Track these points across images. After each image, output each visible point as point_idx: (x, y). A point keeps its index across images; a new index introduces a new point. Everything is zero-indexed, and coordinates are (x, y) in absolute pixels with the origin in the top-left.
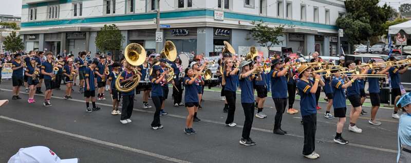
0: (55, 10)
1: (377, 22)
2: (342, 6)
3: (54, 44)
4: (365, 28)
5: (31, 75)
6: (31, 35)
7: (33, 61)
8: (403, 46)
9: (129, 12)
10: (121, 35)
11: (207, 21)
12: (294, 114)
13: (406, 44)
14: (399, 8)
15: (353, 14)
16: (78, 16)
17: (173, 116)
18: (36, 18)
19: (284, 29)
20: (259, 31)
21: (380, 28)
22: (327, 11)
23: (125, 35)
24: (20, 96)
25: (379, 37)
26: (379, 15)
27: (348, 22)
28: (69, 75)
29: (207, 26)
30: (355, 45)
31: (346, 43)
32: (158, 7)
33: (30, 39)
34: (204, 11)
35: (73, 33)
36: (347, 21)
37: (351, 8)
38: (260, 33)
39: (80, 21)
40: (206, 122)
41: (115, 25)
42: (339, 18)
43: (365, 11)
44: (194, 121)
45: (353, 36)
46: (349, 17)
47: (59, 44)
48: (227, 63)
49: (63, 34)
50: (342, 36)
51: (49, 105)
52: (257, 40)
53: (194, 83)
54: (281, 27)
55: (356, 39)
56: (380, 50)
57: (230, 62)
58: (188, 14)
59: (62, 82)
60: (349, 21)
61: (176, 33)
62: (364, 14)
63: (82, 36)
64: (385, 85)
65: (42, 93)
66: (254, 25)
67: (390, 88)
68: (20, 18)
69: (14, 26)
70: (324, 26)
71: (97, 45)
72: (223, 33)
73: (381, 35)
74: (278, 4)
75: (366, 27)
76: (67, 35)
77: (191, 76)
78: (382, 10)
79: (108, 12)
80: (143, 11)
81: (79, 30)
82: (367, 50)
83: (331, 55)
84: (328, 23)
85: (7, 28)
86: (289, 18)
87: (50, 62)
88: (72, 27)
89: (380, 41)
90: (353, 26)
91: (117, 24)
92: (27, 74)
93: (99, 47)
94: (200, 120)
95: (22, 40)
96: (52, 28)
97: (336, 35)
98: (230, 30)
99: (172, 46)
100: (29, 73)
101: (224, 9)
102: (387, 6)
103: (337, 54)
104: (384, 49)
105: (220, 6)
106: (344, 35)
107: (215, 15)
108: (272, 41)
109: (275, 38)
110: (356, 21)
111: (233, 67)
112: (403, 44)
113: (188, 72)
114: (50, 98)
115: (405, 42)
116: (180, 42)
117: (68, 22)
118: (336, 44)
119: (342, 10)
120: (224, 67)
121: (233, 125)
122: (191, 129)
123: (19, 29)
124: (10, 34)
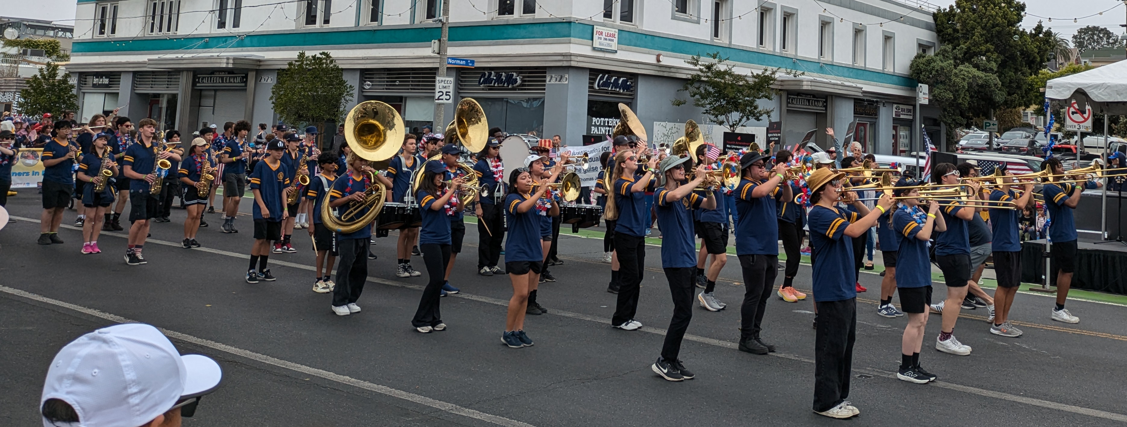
0: (166, 11)
1: (1016, 70)
2: (927, 27)
3: (158, 102)
4: (985, 86)
5: (91, 179)
6: (99, 75)
7: (100, 143)
8: (1084, 135)
9: (366, 23)
10: (342, 83)
11: (572, 52)
12: (796, 302)
13: (1090, 130)
14: (1075, 37)
15: (954, 48)
16: (229, 29)
17: (475, 298)
18: (113, 31)
19: (774, 80)
20: (709, 83)
21: (1024, 87)
22: (888, 38)
23: (352, 81)
24: (60, 237)
25: (1021, 109)
26: (1022, 53)
27: (942, 68)
28: (195, 183)
29: (573, 64)
30: (958, 130)
31: (936, 122)
32: (446, 12)
33: (94, 86)
34: (567, 25)
35: (212, 72)
36: (939, 64)
37: (950, 31)
38: (711, 90)
39: (235, 41)
40: (561, 318)
41: (328, 56)
42: (918, 57)
43: (987, 42)
44: (527, 313)
45: (954, 104)
46: (944, 54)
47: (173, 101)
48: (622, 160)
49: (185, 73)
50: (926, 102)
51: (139, 261)
52: (703, 106)
53: (533, 209)
54: (768, 73)
55: (962, 115)
56: (1024, 143)
57: (631, 159)
58: (522, 32)
59: (176, 201)
60: (945, 64)
61: (488, 80)
62: (983, 48)
63: (237, 82)
64: (1033, 236)
65: (121, 229)
66: (697, 68)
67: (1047, 242)
68: (71, 30)
69: (52, 49)
70: (880, 76)
71: (276, 106)
72: (616, 84)
73: (1027, 106)
74: (762, 14)
75: (986, 81)
76: (195, 77)
77: (525, 192)
78: (1029, 40)
79: (311, 19)
80: (404, 21)
81: (230, 66)
82: (990, 143)
83: (895, 153)
84: (889, 69)
85: (33, 54)
86: (790, 52)
87: (148, 145)
88: (211, 58)
89: (1023, 120)
90: (953, 78)
91: (334, 53)
92: (82, 176)
93: (282, 112)
94: (545, 311)
95: (72, 86)
96: (155, 57)
97: (910, 101)
98: (634, 76)
99: (478, 111)
100: (86, 172)
101: (618, 22)
102: (1044, 30)
103: (911, 151)
104: (1032, 143)
105: (608, 14)
106: (930, 101)
107: (596, 37)
108: (743, 111)
109: (751, 103)
110: (961, 67)
111: (640, 172)
112: (1083, 130)
113: (519, 180)
114: (142, 244)
115: (1089, 123)
116: (498, 107)
117: (200, 43)
118: (909, 124)
119: (927, 36)
120: (615, 170)
121: (633, 325)
122: (521, 333)
123: (66, 57)
124: (41, 70)
